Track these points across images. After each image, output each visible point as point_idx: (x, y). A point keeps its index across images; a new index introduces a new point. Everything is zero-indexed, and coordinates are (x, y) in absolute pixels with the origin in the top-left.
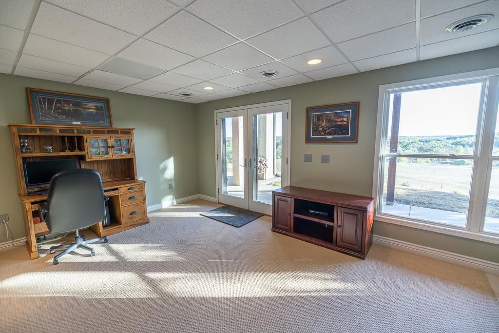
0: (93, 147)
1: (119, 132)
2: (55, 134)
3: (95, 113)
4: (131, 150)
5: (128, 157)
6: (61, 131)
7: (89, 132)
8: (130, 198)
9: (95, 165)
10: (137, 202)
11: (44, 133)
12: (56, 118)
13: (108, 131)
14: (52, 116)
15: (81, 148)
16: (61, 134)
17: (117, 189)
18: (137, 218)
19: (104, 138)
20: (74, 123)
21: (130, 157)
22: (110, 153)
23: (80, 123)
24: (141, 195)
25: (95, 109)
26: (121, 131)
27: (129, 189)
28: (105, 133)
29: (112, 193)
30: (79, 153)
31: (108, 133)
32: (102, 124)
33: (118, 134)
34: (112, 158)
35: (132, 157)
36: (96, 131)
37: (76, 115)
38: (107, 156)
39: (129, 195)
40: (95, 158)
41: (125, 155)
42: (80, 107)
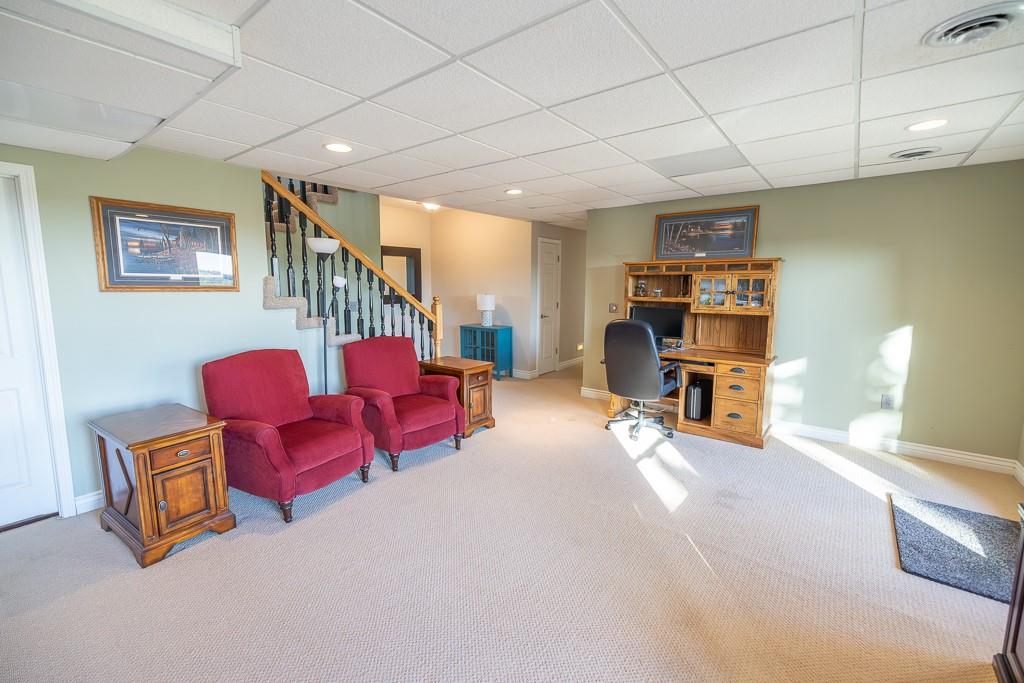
0: (703, 291)
1: (749, 265)
2: (661, 273)
3: (731, 235)
4: (766, 300)
5: (757, 314)
6: (668, 269)
7: (700, 268)
8: (731, 387)
9: (718, 322)
10: (744, 397)
11: (651, 273)
12: (677, 249)
13: (729, 266)
14: (674, 248)
15: (687, 292)
16: (667, 273)
17: (712, 364)
18: (740, 427)
19: (722, 277)
20: (697, 255)
21: (762, 314)
22: (727, 304)
23: (704, 255)
24: (755, 389)
25: (733, 229)
26: (752, 265)
27: (732, 370)
28: (723, 269)
29: (703, 370)
30: (684, 300)
31: (729, 269)
32: (737, 255)
33: (746, 269)
34: (730, 313)
35: (767, 314)
36: (711, 266)
37: (702, 243)
38: (722, 308)
39: (733, 382)
40: (704, 310)
41: (753, 308)
42: (710, 230)
